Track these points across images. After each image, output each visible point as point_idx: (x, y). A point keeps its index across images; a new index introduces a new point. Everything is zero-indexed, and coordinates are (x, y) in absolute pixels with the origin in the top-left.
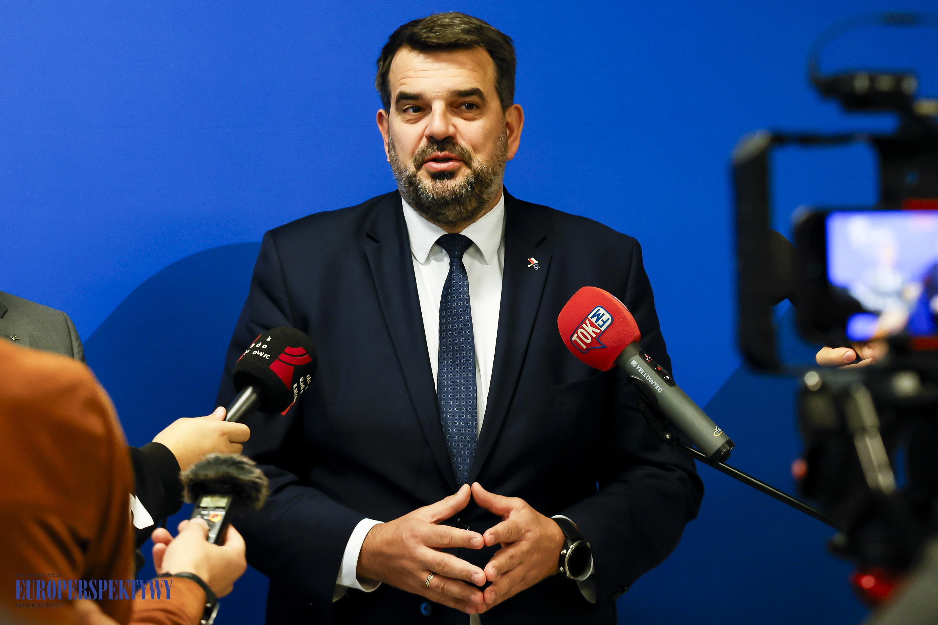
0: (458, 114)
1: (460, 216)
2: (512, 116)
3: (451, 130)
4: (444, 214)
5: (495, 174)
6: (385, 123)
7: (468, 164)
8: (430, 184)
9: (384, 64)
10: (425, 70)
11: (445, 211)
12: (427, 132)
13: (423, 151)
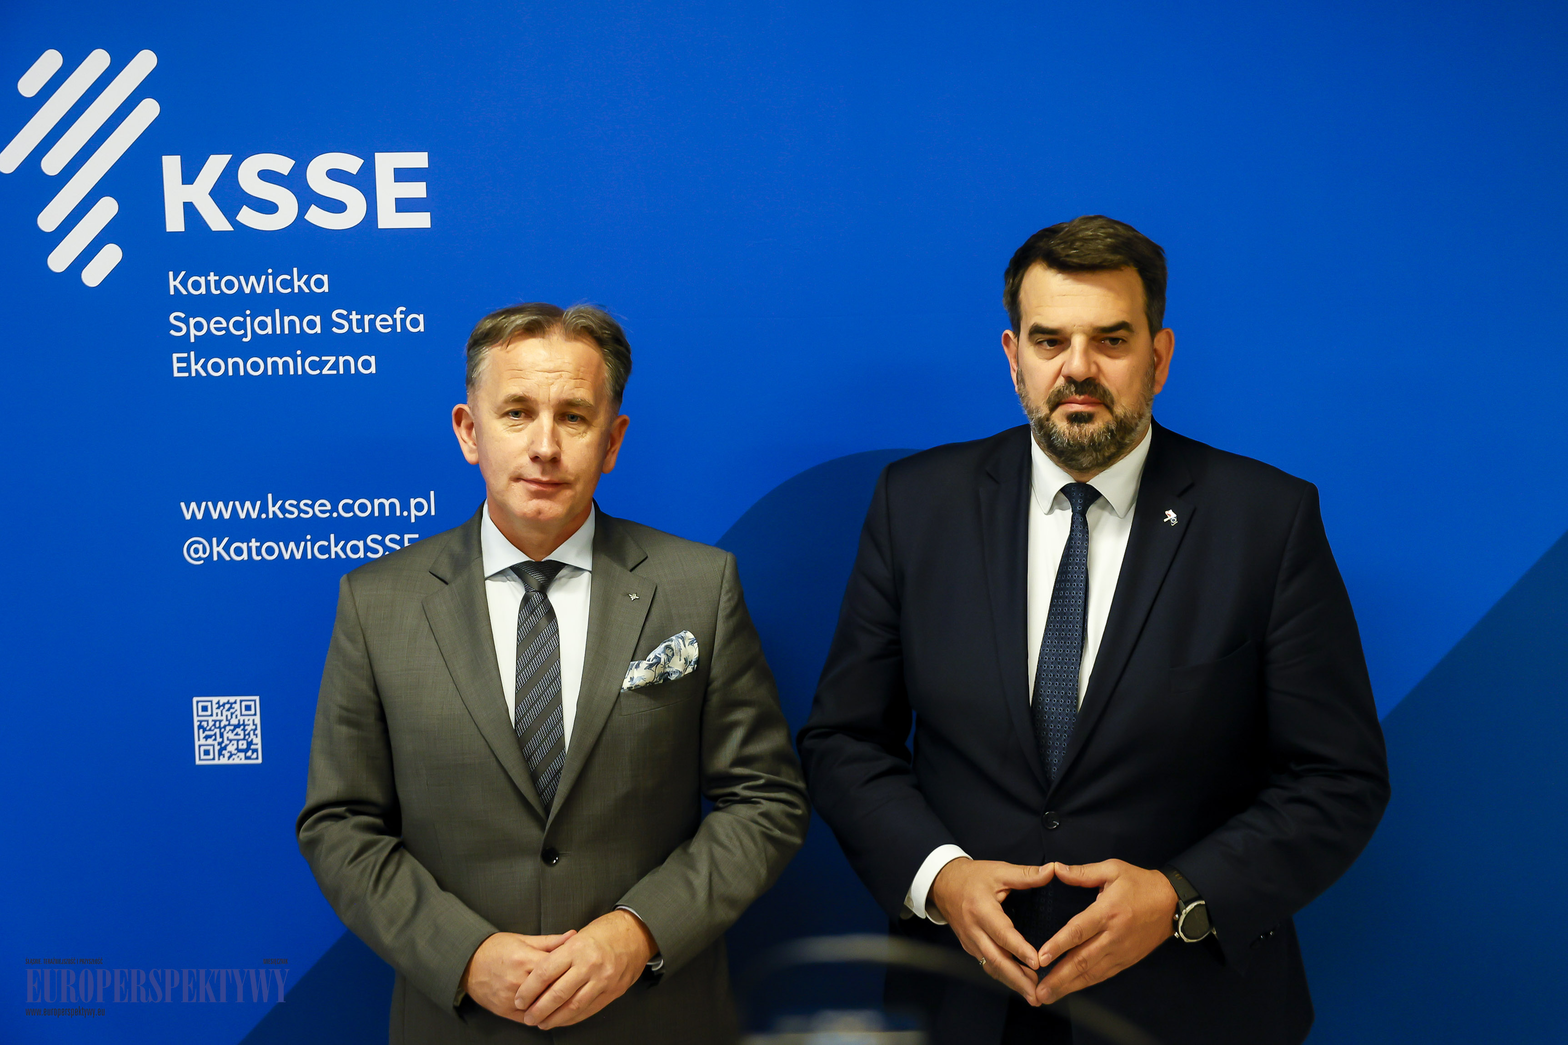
0: (1102, 350)
1: (1096, 462)
2: (1161, 340)
3: (1094, 369)
4: (1079, 460)
5: (1141, 416)
6: (1012, 346)
7: (1109, 408)
8: (1066, 427)
9: (1013, 280)
10: (1064, 295)
11: (1080, 457)
12: (1065, 371)
13: (1059, 391)
